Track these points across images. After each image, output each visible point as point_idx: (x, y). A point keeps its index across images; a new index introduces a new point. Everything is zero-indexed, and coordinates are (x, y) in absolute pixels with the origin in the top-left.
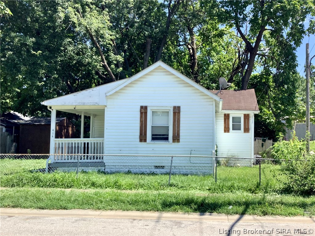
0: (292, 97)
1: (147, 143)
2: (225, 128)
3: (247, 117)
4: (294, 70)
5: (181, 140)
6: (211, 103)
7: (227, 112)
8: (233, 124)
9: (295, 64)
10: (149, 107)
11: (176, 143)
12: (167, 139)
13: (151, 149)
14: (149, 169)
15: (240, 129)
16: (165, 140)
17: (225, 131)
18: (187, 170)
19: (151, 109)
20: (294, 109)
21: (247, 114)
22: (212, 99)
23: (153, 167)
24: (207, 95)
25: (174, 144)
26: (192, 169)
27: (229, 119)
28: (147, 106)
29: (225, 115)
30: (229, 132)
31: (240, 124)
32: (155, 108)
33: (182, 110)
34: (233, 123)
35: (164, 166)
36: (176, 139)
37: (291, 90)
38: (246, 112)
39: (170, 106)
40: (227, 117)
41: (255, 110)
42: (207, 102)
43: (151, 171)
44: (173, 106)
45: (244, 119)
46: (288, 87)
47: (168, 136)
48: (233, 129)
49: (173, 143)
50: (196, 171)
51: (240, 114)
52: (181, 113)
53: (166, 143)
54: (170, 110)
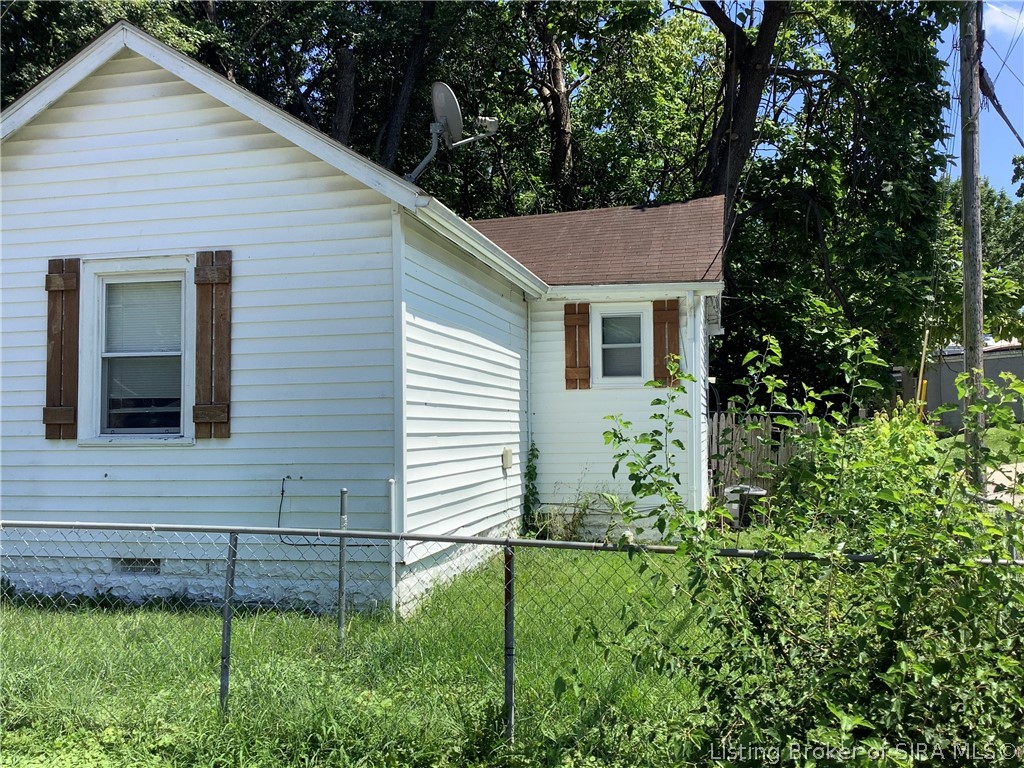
0: (924, 235)
1: (81, 446)
2: (571, 365)
3: (667, 314)
4: (932, 124)
5: (235, 426)
6: (382, 224)
7: (577, 294)
8: (604, 350)
9: (937, 98)
10: (87, 265)
11: (214, 443)
12: (171, 421)
13: (98, 474)
14: (92, 573)
15: (638, 373)
16: (163, 429)
17: (571, 383)
18: (266, 583)
19: (99, 275)
20: (928, 283)
21: (671, 302)
22: (389, 201)
23: (107, 566)
24: (358, 186)
25: (202, 444)
26: (287, 577)
27: (586, 325)
28: (78, 260)
29: (570, 309)
30: (589, 388)
31: (640, 348)
32: (118, 267)
33: (239, 268)
34: (607, 346)
35: (157, 561)
36: (215, 419)
37: (913, 201)
38: (666, 292)
39: (179, 252)
40: (576, 317)
41: (702, 280)
42: (363, 219)
43: (101, 586)
44: (194, 252)
45: (655, 324)
46: (897, 190)
47: (179, 405)
48: (606, 373)
49: (200, 441)
50: (312, 586)
51: (636, 301)
52: (237, 287)
53: (162, 441)
54: (183, 272)
